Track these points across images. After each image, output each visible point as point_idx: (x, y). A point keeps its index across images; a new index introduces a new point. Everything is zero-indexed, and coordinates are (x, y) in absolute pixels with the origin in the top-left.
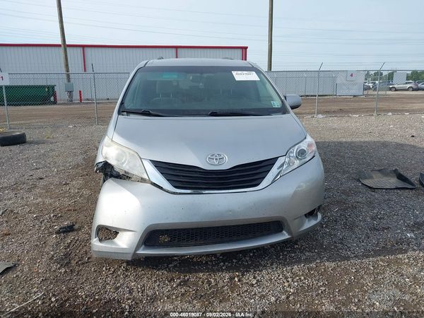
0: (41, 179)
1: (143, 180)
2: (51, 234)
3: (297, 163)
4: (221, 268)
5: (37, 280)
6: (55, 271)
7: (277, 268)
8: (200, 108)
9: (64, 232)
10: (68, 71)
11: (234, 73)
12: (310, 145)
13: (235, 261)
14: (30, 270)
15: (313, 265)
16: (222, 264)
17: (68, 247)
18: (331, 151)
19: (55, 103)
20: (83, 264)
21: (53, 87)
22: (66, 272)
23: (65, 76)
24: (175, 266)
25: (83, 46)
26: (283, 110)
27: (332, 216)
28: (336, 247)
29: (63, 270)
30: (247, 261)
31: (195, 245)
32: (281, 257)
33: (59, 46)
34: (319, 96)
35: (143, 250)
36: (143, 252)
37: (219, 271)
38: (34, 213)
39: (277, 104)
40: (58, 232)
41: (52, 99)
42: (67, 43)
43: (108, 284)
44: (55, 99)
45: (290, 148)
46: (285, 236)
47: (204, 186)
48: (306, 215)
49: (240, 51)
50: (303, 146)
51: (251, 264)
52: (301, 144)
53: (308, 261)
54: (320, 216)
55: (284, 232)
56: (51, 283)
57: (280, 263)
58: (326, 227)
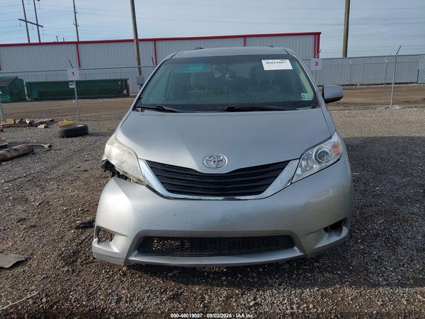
0: (86, 171)
1: (139, 182)
2: (71, 228)
3: (316, 167)
4: (222, 282)
5: (39, 278)
6: (59, 269)
7: (284, 289)
8: (216, 102)
9: (83, 228)
10: (139, 64)
11: (264, 62)
12: (335, 146)
13: (239, 275)
14: (38, 266)
15: (329, 291)
16: (224, 278)
17: (81, 244)
18: (397, 149)
19: (128, 95)
20: (87, 263)
21: (126, 81)
22: (68, 270)
23: (137, 70)
24: (174, 275)
25: (155, 40)
26: (314, 104)
27: (374, 228)
28: (367, 269)
29: (66, 269)
30: (253, 278)
31: (190, 256)
32: (294, 276)
33: (132, 41)
34: (395, 84)
35: (135, 256)
36: (135, 258)
37: (218, 286)
38: (66, 206)
39: (308, 96)
40: (78, 228)
41: (125, 92)
42: (139, 38)
43: (100, 289)
44: (128, 91)
45: (308, 150)
46: (296, 253)
47: (200, 192)
48: (326, 229)
49: (312, 37)
50: (326, 147)
51: (257, 282)
52: (323, 145)
53: (326, 284)
54: (345, 231)
55: (295, 248)
56: (51, 281)
57: (291, 284)
58: (361, 242)
